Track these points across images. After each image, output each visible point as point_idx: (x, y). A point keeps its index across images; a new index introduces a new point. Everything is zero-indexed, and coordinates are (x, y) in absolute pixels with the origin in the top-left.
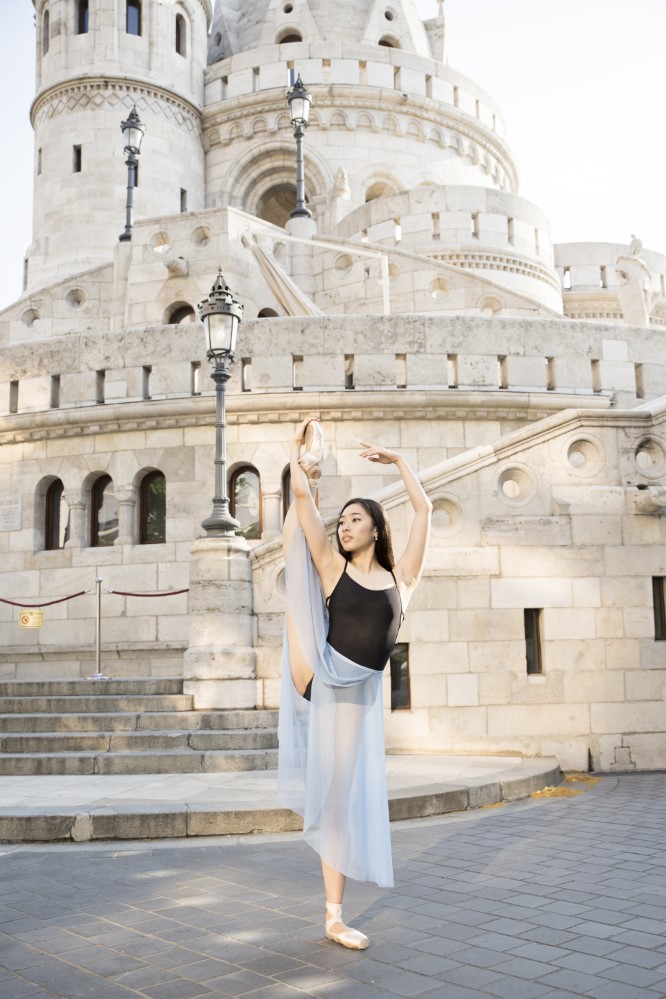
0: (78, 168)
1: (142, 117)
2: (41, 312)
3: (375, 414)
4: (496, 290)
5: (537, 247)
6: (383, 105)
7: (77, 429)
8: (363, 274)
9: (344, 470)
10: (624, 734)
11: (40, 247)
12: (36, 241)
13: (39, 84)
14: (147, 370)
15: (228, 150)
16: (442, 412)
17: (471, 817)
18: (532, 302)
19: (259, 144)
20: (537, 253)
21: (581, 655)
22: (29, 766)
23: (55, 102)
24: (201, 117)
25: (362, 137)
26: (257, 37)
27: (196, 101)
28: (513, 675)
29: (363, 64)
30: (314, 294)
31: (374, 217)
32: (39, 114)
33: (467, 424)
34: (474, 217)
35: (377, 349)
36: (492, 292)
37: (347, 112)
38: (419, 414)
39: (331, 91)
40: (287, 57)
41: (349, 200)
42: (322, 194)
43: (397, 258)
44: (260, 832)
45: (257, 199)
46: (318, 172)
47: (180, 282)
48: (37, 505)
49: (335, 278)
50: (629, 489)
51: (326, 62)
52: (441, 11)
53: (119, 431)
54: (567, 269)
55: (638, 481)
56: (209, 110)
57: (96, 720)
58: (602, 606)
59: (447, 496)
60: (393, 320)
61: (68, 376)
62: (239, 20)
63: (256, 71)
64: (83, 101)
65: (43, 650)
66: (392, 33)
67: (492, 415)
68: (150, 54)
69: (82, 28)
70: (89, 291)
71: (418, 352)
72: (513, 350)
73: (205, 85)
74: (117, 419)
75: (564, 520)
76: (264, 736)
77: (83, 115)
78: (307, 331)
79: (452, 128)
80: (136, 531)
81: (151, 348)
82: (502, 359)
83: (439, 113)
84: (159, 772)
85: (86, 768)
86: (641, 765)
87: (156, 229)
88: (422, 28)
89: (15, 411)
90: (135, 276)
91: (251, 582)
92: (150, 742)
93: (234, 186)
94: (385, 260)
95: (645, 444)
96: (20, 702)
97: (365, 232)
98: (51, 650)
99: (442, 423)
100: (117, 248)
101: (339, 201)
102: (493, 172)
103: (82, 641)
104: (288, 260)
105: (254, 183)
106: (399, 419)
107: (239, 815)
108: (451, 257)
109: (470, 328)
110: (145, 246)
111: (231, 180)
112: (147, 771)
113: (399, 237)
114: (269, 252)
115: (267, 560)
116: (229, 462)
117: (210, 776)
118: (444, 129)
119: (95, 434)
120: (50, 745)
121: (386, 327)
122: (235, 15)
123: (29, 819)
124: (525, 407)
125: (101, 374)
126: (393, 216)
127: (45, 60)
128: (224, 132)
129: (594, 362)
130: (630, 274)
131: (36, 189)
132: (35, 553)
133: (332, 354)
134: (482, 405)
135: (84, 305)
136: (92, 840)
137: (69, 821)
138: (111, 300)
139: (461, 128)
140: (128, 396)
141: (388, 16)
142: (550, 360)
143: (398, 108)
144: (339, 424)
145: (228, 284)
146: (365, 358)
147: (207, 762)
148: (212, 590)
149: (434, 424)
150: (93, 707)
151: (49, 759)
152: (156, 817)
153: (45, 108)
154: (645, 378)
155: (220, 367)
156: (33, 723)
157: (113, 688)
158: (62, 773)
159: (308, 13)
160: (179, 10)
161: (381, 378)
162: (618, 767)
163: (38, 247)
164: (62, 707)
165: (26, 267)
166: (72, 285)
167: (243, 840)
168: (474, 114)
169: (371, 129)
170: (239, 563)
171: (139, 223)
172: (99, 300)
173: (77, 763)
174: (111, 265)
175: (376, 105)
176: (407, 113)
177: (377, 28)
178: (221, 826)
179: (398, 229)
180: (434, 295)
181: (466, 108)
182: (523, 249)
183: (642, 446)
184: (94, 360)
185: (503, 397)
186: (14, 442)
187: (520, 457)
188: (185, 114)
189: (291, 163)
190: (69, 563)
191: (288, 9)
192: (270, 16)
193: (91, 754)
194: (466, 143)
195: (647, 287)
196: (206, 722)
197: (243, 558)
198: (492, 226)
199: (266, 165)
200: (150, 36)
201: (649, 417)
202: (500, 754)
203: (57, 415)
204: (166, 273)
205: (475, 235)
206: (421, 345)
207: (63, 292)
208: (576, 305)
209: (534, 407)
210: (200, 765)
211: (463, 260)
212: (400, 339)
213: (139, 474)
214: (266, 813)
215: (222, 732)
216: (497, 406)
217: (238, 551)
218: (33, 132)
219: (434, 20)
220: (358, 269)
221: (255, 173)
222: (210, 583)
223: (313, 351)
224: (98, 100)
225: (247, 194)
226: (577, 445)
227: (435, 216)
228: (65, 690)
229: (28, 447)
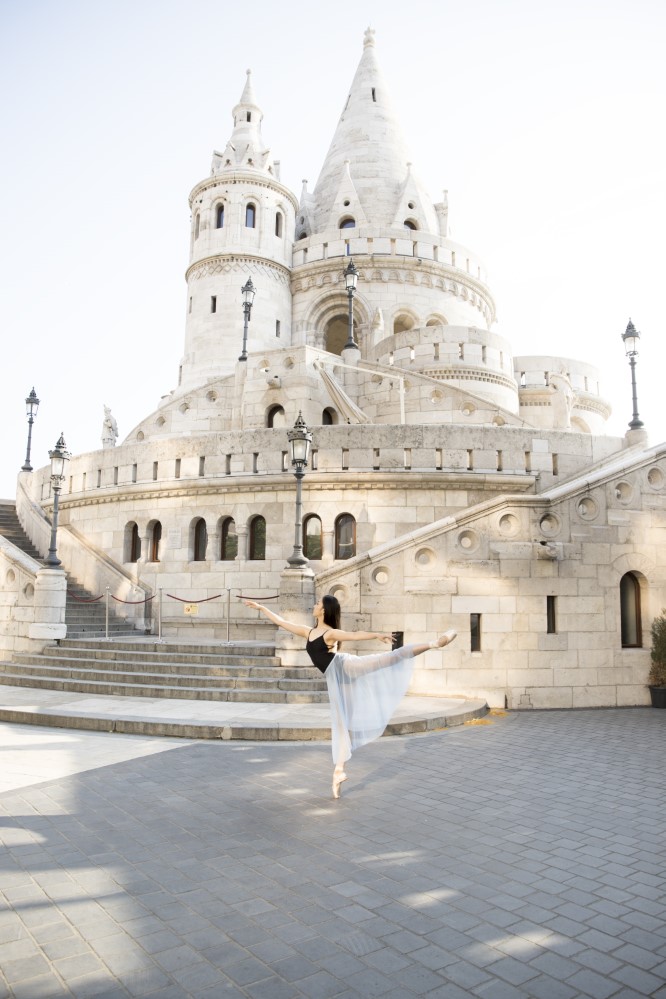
0: (214, 310)
1: (255, 284)
2: (191, 405)
3: (391, 486)
4: (471, 398)
5: (502, 363)
6: (406, 267)
7: (215, 490)
8: (389, 386)
9: (373, 519)
10: (527, 687)
11: (189, 359)
12: (187, 355)
13: (191, 258)
14: (256, 455)
15: (306, 294)
16: (432, 485)
17: (424, 735)
18: (494, 406)
19: (326, 291)
20: (502, 367)
21: (503, 641)
22: (193, 695)
23: (201, 270)
24: (290, 274)
25: (393, 286)
26: (327, 220)
27: (287, 265)
28: (463, 652)
29: (393, 241)
30: (358, 397)
31: (397, 345)
32: (191, 276)
33: (447, 492)
34: (461, 345)
35: (394, 446)
36: (469, 399)
37: (382, 271)
38: (417, 486)
39: (372, 259)
40: (345, 237)
41: (384, 330)
42: (366, 323)
43: (409, 376)
44: (315, 739)
45: (324, 325)
46: (364, 308)
47: (276, 392)
48: (191, 534)
49: (371, 388)
50: (535, 544)
51: (370, 240)
52: (446, 199)
53: (239, 492)
54: (523, 373)
55: (541, 539)
56: (294, 270)
57: (228, 670)
58: (517, 612)
59: (429, 547)
60: (404, 428)
61: (210, 458)
62: (316, 209)
63: (325, 245)
64: (218, 269)
65: (194, 621)
66: (413, 217)
67: (462, 487)
68: (260, 238)
69: (219, 225)
70: (220, 391)
71: (418, 447)
72: (477, 446)
73: (293, 253)
74: (238, 485)
75: (496, 563)
76: (319, 684)
77: (218, 278)
78: (352, 434)
79: (450, 279)
80: (248, 552)
81: (258, 442)
82: (470, 451)
83: (441, 270)
84: (262, 702)
85: (224, 697)
86: (536, 705)
87: (262, 358)
88: (433, 209)
89: (178, 477)
90: (248, 387)
91: (314, 594)
92: (257, 684)
93: (310, 316)
94: (402, 380)
95: (546, 517)
96: (186, 657)
97: (392, 353)
98: (198, 621)
99: (432, 491)
100: (237, 365)
101: (376, 331)
102: (478, 304)
103: (216, 617)
104: (342, 375)
105: (323, 314)
106: (405, 489)
107: (304, 730)
108: (445, 372)
109: (450, 433)
110: (255, 369)
111: (308, 313)
112: (256, 701)
113: (413, 357)
114: (330, 372)
115: (324, 581)
116: (303, 513)
117: (290, 706)
118: (445, 280)
119: (224, 493)
120: (203, 683)
121: (399, 432)
122: (314, 205)
123: (200, 727)
124: (483, 482)
125: (229, 456)
126: (409, 344)
127: (196, 243)
128: (304, 283)
129: (527, 453)
130: (558, 386)
131: (187, 323)
132: (189, 562)
133: (367, 448)
134: (456, 481)
135: (217, 401)
136: (231, 739)
137: (221, 729)
138: (233, 397)
139: (457, 279)
140: (244, 471)
141: (411, 206)
142: (499, 452)
143: (416, 268)
144: (370, 491)
145: (305, 421)
146: (386, 450)
147: (289, 697)
148: (292, 599)
149: (427, 492)
150: (225, 662)
151: (204, 692)
152: (263, 729)
153: (195, 273)
154: (559, 463)
155: (299, 469)
156: (193, 670)
157: (236, 651)
158: (210, 699)
159: (359, 206)
160: (279, 210)
161: (396, 463)
162: (522, 707)
163: (188, 359)
164: (208, 661)
165: (181, 371)
166: (210, 388)
167: (306, 743)
168: (465, 270)
169: (398, 281)
170: (308, 584)
171: (252, 355)
172: (226, 397)
173: (218, 695)
174: (233, 376)
175: (402, 266)
176: (421, 271)
177: (404, 214)
178: (295, 735)
179: (413, 352)
180: (433, 401)
181: (460, 266)
182: (492, 366)
183: (544, 519)
184: (225, 448)
185: (469, 476)
186: (178, 496)
187: (472, 525)
188: (280, 273)
189: (346, 302)
190: (208, 569)
191: (347, 204)
192: (335, 208)
193: (226, 690)
194: (460, 288)
195: (569, 395)
196: (288, 674)
197: (310, 581)
198: (472, 352)
199: (331, 303)
200: (260, 227)
201: (548, 501)
202: (454, 697)
203: (204, 482)
204: (267, 387)
205: (462, 357)
206: (420, 443)
207: (204, 393)
208: (529, 397)
209: (488, 482)
210: (285, 700)
211: (453, 374)
212: (407, 440)
213: (249, 519)
214: (318, 730)
215: (296, 681)
216: (466, 482)
217: (307, 577)
218: (186, 285)
219: (441, 204)
220: (386, 383)
221: (323, 308)
222: (292, 595)
223: (355, 446)
224: (227, 268)
225: (318, 321)
226: (505, 517)
227: (436, 345)
228: (210, 651)
229: (186, 498)
